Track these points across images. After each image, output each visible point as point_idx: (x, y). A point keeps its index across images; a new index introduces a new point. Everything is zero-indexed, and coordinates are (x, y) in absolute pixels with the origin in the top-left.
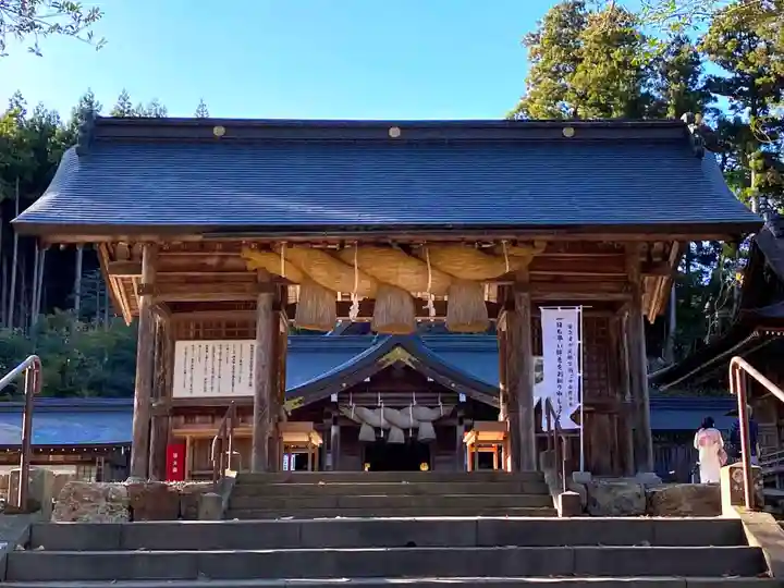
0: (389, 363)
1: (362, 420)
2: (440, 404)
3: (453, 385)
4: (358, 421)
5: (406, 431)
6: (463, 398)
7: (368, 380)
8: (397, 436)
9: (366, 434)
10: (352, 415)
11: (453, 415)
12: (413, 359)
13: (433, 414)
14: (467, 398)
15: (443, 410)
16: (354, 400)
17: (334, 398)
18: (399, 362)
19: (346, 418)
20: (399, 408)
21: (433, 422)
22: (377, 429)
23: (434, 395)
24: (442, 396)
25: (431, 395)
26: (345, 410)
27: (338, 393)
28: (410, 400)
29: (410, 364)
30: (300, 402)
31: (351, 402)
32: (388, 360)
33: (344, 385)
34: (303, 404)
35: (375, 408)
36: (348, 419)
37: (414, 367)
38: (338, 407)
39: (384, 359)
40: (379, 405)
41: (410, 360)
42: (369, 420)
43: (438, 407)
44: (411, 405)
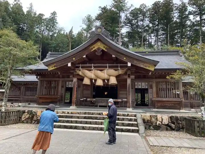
0: (94, 49)
1: (85, 75)
2: (119, 68)
3: (125, 58)
4: (83, 76)
5: (104, 80)
6: (129, 64)
7: (85, 56)
8: (99, 83)
9: (86, 81)
10: (80, 73)
12: (106, 47)
13: (116, 73)
15: (120, 72)
16: (82, 67)
17: (69, 65)
18: (99, 48)
19: (78, 75)
20: (101, 70)
21: (116, 76)
23: (117, 65)
24: (121, 65)
25: (115, 65)
26: (78, 71)
27: (71, 63)
28: (106, 67)
29: (104, 49)
30: (54, 67)
31: (80, 68)
32: (94, 47)
33: (74, 59)
34: (56, 68)
35: (90, 70)
36: (80, 75)
37: (106, 50)
38: (75, 70)
39: (92, 47)
40: (92, 69)
41: (104, 47)
42: (87, 75)
43: (118, 70)
44: (106, 69)
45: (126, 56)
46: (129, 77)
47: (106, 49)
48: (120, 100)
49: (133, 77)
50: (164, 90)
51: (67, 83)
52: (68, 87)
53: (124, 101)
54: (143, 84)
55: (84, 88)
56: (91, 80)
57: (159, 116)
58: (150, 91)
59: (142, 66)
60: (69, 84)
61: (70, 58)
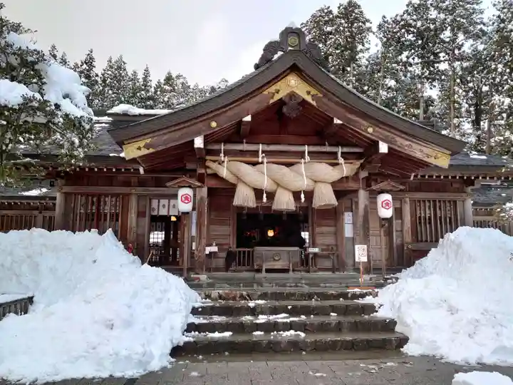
0: (277, 97)
1: (238, 179)
2: (341, 160)
3: (370, 130)
4: (232, 179)
5: (296, 195)
6: (383, 148)
7: (248, 118)
8: (284, 202)
9: (244, 197)
10: (224, 172)
11: (355, 177)
12: (314, 92)
13: (333, 174)
14: (390, 149)
15: (346, 169)
16: (227, 153)
17: (199, 142)
18: (292, 95)
19: (215, 176)
20: (289, 165)
21: (333, 184)
22: (258, 193)
23: (333, 149)
24: (345, 150)
25: (328, 149)
26: (214, 166)
27: (205, 136)
28: (302, 155)
29: (309, 99)
30: (147, 147)
31: (222, 155)
32: (278, 92)
33: (214, 124)
34: (151, 150)
35: (254, 164)
36: (222, 179)
37: (314, 103)
38: (206, 160)
39: (273, 89)
40: (260, 160)
41: (308, 93)
42: (247, 179)
43: (337, 164)
44: (303, 161)
45: (377, 123)
47: (315, 97)
51: (155, 203)
52: (155, 213)
55: (212, 217)
58: (395, 224)
59: (418, 155)
60: (161, 204)
61: (201, 121)
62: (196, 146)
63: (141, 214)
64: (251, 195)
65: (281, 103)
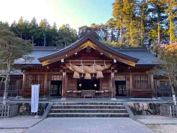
0: (84, 47)
1: (75, 70)
2: (105, 64)
3: (111, 56)
4: (73, 70)
5: (92, 74)
6: (115, 61)
7: (76, 54)
8: (88, 76)
10: (70, 68)
11: (110, 69)
12: (95, 46)
13: (102, 68)
14: (117, 61)
15: (106, 67)
17: (62, 61)
18: (89, 47)
19: (68, 69)
20: (89, 66)
21: (103, 71)
23: (103, 61)
24: (106, 61)
25: (101, 61)
26: (68, 66)
27: (64, 59)
29: (93, 48)
30: (48, 62)
31: (70, 63)
32: (85, 46)
33: (67, 56)
34: (49, 63)
35: (79, 66)
36: (70, 70)
37: (95, 49)
38: (65, 65)
39: (83, 45)
40: (81, 64)
41: (93, 46)
42: (77, 70)
43: (104, 65)
44: (94, 64)
45: (112, 54)
46: (113, 71)
47: (95, 47)
48: (102, 92)
49: (116, 71)
50: (139, 82)
51: (52, 77)
52: (53, 80)
53: (106, 92)
54: (121, 77)
55: (69, 81)
56: (80, 74)
57: (141, 104)
58: (127, 82)
59: (126, 63)
60: (54, 77)
61: (63, 55)
62: (61, 62)
63: (48, 80)
64: (78, 75)
65: (85, 49)
